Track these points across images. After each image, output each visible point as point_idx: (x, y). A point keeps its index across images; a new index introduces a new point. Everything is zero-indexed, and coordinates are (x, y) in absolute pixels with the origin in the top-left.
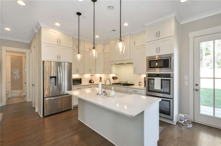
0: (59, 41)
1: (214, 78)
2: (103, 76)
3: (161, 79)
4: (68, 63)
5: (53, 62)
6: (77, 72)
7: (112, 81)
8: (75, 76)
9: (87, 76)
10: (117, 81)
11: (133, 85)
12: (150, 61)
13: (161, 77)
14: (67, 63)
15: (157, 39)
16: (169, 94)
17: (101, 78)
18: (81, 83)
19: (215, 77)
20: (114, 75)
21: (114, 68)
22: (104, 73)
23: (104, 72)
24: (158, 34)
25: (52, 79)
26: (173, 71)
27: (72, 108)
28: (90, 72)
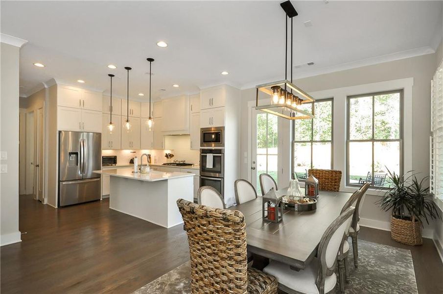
0: (82, 103)
1: (267, 155)
2: (153, 153)
3: (214, 156)
4: (95, 134)
5: (70, 132)
6: (110, 147)
7: (166, 161)
8: (106, 153)
9: (127, 153)
10: (172, 160)
11: (191, 165)
12: (204, 133)
13: (213, 153)
14: (92, 134)
15: (210, 107)
16: (220, 172)
17: (149, 156)
18: (116, 163)
19: (268, 153)
20: (168, 152)
21: (168, 142)
22: (154, 149)
23: (153, 147)
24: (211, 102)
25: (72, 156)
26: (224, 146)
27: (101, 199)
28: (130, 146)
